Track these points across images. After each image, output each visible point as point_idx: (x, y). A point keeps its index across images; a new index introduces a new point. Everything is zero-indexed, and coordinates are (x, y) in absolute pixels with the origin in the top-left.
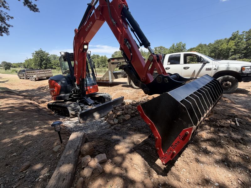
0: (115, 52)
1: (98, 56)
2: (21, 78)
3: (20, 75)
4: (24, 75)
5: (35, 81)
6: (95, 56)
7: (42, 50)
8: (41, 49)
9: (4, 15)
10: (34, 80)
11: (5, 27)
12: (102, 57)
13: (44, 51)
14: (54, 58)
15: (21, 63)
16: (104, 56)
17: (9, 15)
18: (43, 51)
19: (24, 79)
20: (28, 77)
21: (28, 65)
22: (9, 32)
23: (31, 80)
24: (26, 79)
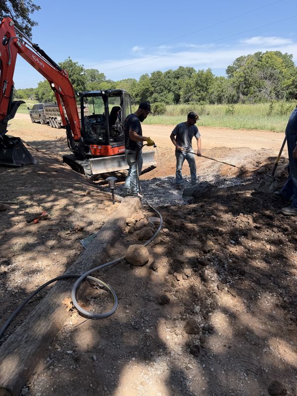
0: (238, 60)
1: (190, 71)
2: (35, 122)
3: (34, 115)
4: (40, 116)
5: (59, 128)
6: (183, 72)
7: (71, 61)
8: (69, 57)
9: (27, 5)
10: (57, 127)
11: (26, 28)
12: (201, 74)
13: (75, 62)
14: (91, 76)
15: (32, 90)
16: (205, 72)
17: (35, 4)
18: (73, 62)
19: (39, 123)
20: (48, 120)
21: (44, 94)
22: (31, 35)
23: (53, 127)
24: (44, 123)
